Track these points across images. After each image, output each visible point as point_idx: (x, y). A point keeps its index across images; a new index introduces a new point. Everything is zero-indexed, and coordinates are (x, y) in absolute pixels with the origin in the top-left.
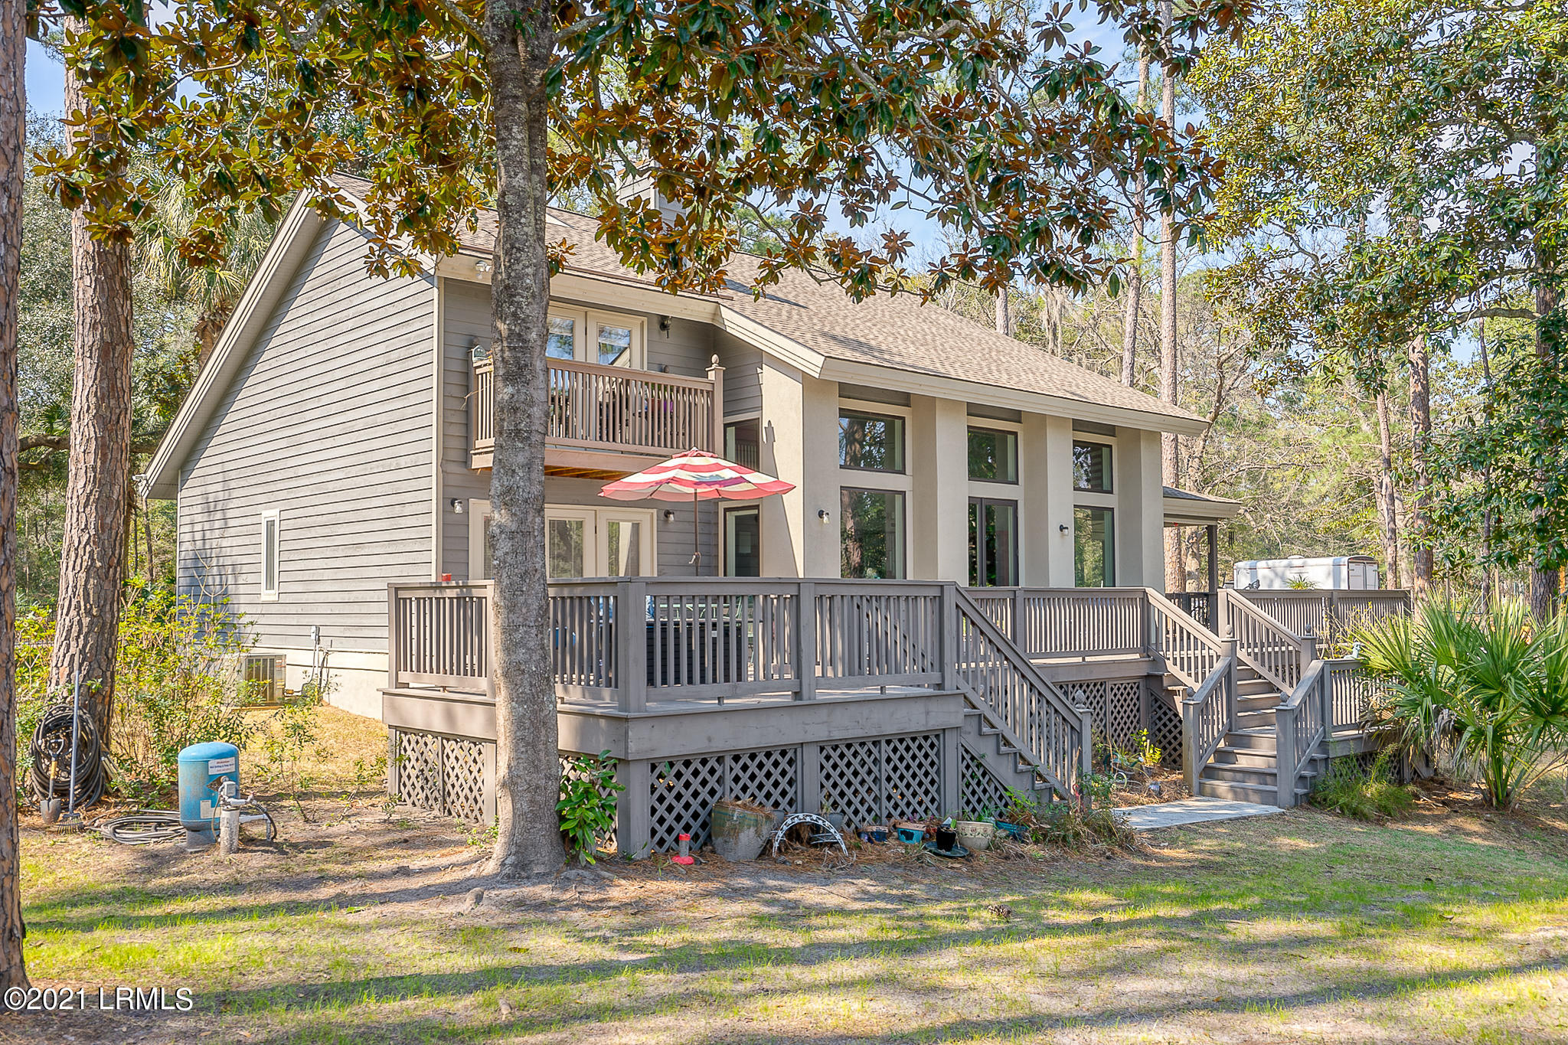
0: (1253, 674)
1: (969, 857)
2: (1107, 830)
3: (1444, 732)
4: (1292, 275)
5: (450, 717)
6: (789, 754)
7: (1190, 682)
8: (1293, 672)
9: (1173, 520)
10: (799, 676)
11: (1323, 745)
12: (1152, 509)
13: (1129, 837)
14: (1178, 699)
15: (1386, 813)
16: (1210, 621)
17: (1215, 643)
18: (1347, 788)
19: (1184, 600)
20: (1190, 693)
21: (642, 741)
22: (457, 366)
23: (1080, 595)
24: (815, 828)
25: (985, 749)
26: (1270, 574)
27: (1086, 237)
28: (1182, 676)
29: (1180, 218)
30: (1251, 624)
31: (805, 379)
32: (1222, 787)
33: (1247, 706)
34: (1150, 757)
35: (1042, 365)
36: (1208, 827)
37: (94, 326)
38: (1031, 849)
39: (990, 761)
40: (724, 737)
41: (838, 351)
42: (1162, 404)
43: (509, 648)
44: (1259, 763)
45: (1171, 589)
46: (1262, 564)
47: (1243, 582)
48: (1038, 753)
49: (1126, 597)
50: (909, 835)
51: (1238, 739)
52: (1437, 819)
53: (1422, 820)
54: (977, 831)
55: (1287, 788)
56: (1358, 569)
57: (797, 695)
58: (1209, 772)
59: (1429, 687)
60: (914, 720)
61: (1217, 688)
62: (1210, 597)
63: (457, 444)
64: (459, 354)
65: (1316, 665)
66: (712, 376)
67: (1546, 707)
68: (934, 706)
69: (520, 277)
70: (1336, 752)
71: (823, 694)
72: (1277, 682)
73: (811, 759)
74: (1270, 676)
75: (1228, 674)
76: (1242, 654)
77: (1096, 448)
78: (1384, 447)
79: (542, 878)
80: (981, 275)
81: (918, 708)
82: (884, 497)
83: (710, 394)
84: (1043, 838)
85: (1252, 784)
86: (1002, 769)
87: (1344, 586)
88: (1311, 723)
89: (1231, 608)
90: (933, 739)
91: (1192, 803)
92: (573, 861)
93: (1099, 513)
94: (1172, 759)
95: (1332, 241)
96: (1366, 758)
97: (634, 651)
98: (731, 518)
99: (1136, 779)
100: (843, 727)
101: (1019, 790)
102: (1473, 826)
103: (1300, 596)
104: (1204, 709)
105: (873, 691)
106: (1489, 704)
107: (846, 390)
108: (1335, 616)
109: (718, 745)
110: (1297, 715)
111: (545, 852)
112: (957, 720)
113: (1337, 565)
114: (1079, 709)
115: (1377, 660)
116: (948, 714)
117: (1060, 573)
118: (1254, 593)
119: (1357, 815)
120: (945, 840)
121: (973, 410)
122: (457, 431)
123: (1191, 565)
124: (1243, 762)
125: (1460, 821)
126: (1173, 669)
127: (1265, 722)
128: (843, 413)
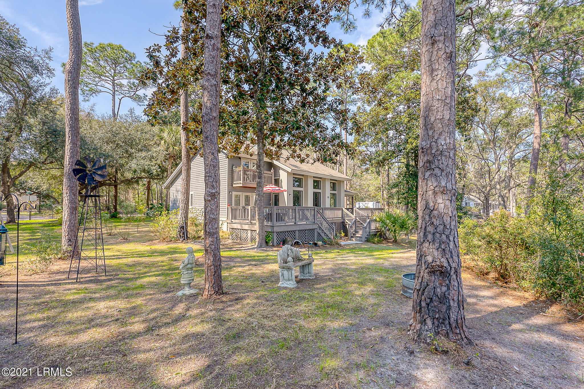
0: (359, 222)
1: (319, 247)
2: (337, 244)
3: (387, 230)
4: (366, 154)
5: (242, 226)
6: (294, 232)
7: (349, 223)
8: (365, 221)
9: (346, 195)
10: (295, 220)
11: (369, 233)
12: (343, 193)
13: (341, 245)
14: (347, 226)
15: (379, 242)
16: (352, 213)
17: (353, 216)
18: (373, 239)
19: (348, 209)
20: (349, 224)
21: (276, 229)
22: (231, 169)
23: (330, 209)
24: (298, 242)
25: (320, 232)
26: (362, 205)
27: (336, 156)
28: (348, 222)
29: (350, 156)
30: (359, 214)
31: (288, 172)
32: (354, 239)
33: (358, 227)
34: (343, 234)
35: (325, 169)
36: (352, 244)
37: (186, 166)
38: (327, 245)
39: (321, 234)
40: (286, 229)
41: (293, 168)
42: (344, 176)
43: (259, 216)
44: (359, 235)
45: (345, 207)
46: (361, 203)
47: (357, 206)
48: (328, 233)
49: (339, 209)
50: (310, 244)
51: (356, 232)
52: (386, 244)
53: (384, 244)
54: (320, 243)
55: (364, 239)
56: (377, 204)
57: (295, 223)
58: (352, 237)
59: (385, 224)
60: (311, 227)
61: (353, 224)
62: (352, 209)
63: (231, 182)
64: (231, 167)
65: (369, 220)
66: (272, 171)
67: (402, 226)
68: (313, 225)
69: (261, 164)
70: (371, 234)
71: (298, 223)
72: (363, 223)
73: (297, 232)
74: (362, 222)
75: (355, 221)
76: (357, 218)
77: (334, 183)
78: (382, 183)
79: (264, 248)
80: (321, 161)
81: (311, 225)
82: (299, 192)
83: (272, 174)
84: (329, 244)
85: (358, 238)
86: (323, 235)
87: (375, 207)
88: (368, 229)
89: (356, 211)
90: (313, 230)
91: (349, 241)
92: (268, 245)
93: (334, 194)
94: (346, 235)
95: (373, 149)
96: (375, 235)
97: (274, 217)
98: (274, 195)
99: (341, 238)
100: (301, 228)
101: (325, 238)
102: (391, 245)
103: (367, 209)
104: (351, 227)
105: (305, 223)
106: (394, 226)
107: (294, 174)
108: (372, 213)
109: (285, 230)
110: (366, 228)
111: (264, 244)
112: (317, 227)
113: (374, 203)
114: (334, 226)
115: (378, 219)
116: (315, 226)
117: (328, 205)
118: (359, 208)
119: (374, 243)
120: (316, 244)
121: (314, 177)
122: (231, 180)
123: (348, 203)
124: (357, 235)
125: (389, 244)
126: (347, 221)
127: (361, 229)
128: (293, 177)
